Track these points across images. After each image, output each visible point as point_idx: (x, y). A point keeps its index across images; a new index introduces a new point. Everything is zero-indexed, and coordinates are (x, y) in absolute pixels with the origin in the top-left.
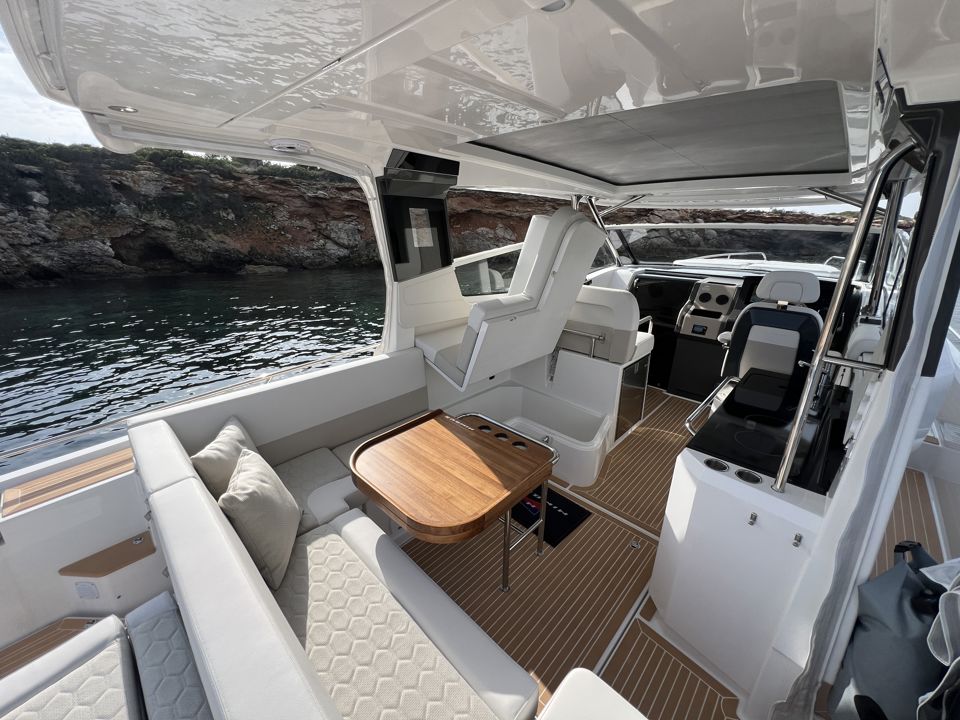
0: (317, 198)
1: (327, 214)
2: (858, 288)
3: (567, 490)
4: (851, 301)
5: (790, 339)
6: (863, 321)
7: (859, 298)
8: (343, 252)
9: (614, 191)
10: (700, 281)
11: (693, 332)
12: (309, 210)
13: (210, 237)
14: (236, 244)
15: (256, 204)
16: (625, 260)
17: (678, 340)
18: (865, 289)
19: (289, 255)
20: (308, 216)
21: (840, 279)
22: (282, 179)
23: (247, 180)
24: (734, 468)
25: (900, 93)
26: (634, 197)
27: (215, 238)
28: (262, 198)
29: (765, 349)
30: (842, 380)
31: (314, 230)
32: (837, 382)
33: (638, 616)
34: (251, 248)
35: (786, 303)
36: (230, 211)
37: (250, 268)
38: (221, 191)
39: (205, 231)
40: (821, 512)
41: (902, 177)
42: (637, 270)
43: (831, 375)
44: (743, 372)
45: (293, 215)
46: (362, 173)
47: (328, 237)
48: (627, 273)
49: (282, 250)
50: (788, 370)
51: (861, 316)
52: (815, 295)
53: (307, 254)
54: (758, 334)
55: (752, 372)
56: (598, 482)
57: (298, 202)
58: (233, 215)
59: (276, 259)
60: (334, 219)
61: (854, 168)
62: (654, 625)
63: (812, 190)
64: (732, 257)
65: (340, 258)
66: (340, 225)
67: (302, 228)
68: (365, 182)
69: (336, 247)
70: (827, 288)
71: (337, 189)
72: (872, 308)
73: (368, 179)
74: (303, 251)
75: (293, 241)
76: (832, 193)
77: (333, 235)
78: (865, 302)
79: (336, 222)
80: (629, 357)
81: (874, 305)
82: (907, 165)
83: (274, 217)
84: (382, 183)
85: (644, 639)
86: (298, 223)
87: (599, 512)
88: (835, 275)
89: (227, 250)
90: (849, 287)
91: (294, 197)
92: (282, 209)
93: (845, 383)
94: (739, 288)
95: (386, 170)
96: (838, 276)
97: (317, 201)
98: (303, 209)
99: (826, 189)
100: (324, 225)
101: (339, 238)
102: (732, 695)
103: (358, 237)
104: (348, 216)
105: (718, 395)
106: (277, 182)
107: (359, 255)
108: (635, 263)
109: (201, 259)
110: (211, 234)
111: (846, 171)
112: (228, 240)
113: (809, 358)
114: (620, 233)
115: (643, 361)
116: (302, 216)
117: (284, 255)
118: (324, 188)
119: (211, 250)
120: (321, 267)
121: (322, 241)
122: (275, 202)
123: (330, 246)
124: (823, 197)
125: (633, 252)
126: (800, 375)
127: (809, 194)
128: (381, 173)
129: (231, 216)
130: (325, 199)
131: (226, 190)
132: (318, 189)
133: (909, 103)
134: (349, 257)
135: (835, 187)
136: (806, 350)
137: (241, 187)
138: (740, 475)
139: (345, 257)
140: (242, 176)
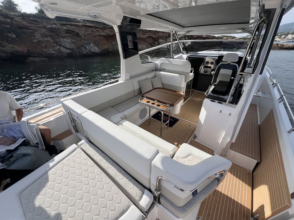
0: (52, 28)
1: (58, 35)
2: (247, 58)
3: (172, 115)
4: (246, 61)
5: (230, 72)
6: (248, 67)
7: (247, 61)
8: (69, 51)
9: (183, 29)
10: (206, 58)
11: (204, 72)
12: (49, 34)
13: (6, 45)
14: (21, 49)
15: (25, 30)
16: (184, 52)
17: (199, 75)
18: (249, 58)
19: (46, 53)
20: (50, 36)
21: (244, 56)
22: (34, 19)
23: (17, 19)
24: (217, 101)
25: (264, 5)
26: (189, 31)
27: (9, 46)
28: (27, 28)
29: (224, 75)
30: (241, 82)
31: (53, 42)
32: (240, 83)
33: (192, 139)
34: (28, 50)
35: (230, 62)
36: (12, 33)
37: (31, 59)
38: (5, 24)
39: (3, 43)
40: (235, 108)
41: (262, 25)
42: (188, 55)
43: (239, 81)
44: (217, 82)
45: (43, 35)
46: (114, 24)
47: (60, 45)
48: (185, 56)
49: (42, 51)
50: (228, 80)
51: (247, 66)
52: (237, 60)
53: (53, 52)
54: (222, 71)
55: (220, 82)
56: (180, 113)
57: (44, 30)
58: (15, 36)
59: (41, 55)
60: (62, 37)
61: (251, 22)
62: (196, 140)
63: (239, 29)
64: (213, 51)
65: (68, 54)
66: (65, 40)
67: (48, 41)
68: (115, 27)
69: (65, 49)
70: (240, 58)
71: (60, 24)
72: (250, 64)
73: (116, 26)
74: (51, 51)
75: (46, 47)
76: (244, 30)
77: (63, 44)
78: (249, 62)
79: (63, 39)
80: (188, 79)
81: (251, 63)
82: (263, 23)
83: (34, 36)
84: (120, 27)
85: (194, 143)
86: (46, 39)
87: (181, 119)
88: (242, 55)
89: (17, 51)
90: (246, 58)
91: (41, 27)
92: (37, 33)
93: (242, 83)
94: (216, 59)
95: (122, 23)
96: (244, 55)
97: (53, 30)
98: (47, 33)
99: (243, 29)
100: (58, 40)
101: (65, 45)
102: (212, 150)
103: (73, 45)
104: (68, 36)
105: (211, 89)
106: (31, 20)
107: (75, 52)
108: (187, 53)
109: (5, 55)
110: (7, 44)
111: (248, 23)
112: (15, 47)
113: (234, 76)
114: (183, 43)
115: (191, 81)
116: (47, 36)
117: (44, 53)
118: (55, 24)
119: (9, 52)
120: (60, 57)
121: (58, 47)
122: (33, 30)
123: (62, 49)
124: (241, 31)
125: (187, 49)
126: (232, 81)
127: (238, 30)
128: (120, 24)
129: (14, 36)
130: (56, 29)
131: (7, 23)
132: (52, 24)
133: (265, 8)
134: (71, 53)
135: (245, 28)
136: (234, 74)
137: (14, 22)
138: (218, 102)
139: (70, 53)
140: (13, 17)
